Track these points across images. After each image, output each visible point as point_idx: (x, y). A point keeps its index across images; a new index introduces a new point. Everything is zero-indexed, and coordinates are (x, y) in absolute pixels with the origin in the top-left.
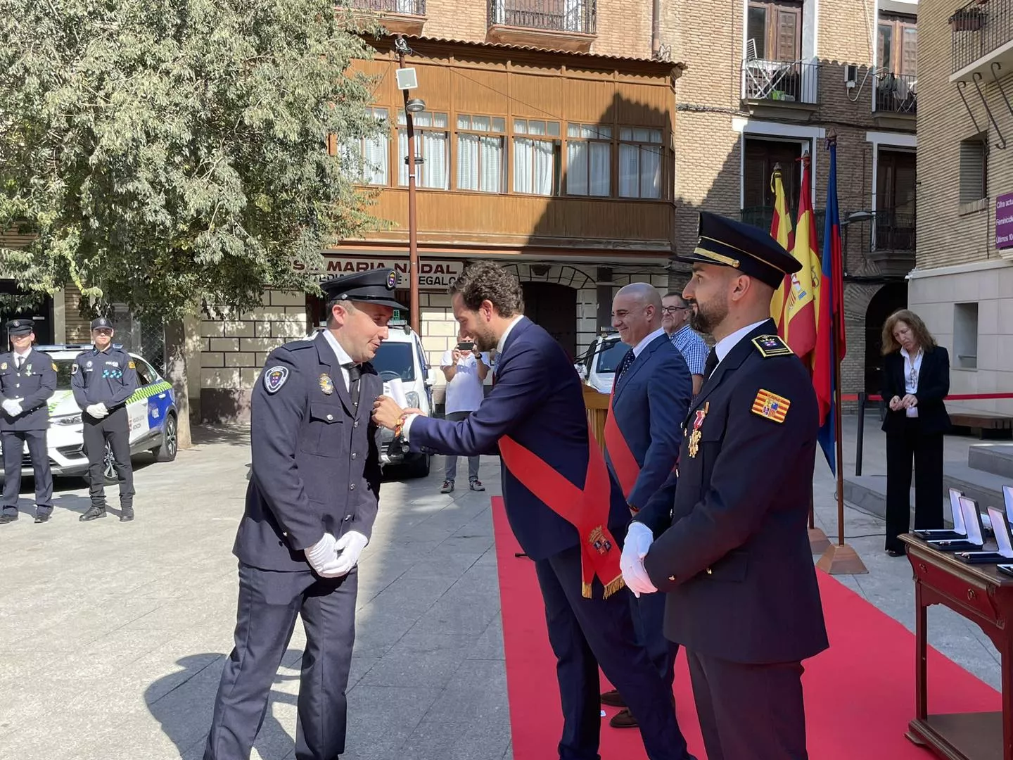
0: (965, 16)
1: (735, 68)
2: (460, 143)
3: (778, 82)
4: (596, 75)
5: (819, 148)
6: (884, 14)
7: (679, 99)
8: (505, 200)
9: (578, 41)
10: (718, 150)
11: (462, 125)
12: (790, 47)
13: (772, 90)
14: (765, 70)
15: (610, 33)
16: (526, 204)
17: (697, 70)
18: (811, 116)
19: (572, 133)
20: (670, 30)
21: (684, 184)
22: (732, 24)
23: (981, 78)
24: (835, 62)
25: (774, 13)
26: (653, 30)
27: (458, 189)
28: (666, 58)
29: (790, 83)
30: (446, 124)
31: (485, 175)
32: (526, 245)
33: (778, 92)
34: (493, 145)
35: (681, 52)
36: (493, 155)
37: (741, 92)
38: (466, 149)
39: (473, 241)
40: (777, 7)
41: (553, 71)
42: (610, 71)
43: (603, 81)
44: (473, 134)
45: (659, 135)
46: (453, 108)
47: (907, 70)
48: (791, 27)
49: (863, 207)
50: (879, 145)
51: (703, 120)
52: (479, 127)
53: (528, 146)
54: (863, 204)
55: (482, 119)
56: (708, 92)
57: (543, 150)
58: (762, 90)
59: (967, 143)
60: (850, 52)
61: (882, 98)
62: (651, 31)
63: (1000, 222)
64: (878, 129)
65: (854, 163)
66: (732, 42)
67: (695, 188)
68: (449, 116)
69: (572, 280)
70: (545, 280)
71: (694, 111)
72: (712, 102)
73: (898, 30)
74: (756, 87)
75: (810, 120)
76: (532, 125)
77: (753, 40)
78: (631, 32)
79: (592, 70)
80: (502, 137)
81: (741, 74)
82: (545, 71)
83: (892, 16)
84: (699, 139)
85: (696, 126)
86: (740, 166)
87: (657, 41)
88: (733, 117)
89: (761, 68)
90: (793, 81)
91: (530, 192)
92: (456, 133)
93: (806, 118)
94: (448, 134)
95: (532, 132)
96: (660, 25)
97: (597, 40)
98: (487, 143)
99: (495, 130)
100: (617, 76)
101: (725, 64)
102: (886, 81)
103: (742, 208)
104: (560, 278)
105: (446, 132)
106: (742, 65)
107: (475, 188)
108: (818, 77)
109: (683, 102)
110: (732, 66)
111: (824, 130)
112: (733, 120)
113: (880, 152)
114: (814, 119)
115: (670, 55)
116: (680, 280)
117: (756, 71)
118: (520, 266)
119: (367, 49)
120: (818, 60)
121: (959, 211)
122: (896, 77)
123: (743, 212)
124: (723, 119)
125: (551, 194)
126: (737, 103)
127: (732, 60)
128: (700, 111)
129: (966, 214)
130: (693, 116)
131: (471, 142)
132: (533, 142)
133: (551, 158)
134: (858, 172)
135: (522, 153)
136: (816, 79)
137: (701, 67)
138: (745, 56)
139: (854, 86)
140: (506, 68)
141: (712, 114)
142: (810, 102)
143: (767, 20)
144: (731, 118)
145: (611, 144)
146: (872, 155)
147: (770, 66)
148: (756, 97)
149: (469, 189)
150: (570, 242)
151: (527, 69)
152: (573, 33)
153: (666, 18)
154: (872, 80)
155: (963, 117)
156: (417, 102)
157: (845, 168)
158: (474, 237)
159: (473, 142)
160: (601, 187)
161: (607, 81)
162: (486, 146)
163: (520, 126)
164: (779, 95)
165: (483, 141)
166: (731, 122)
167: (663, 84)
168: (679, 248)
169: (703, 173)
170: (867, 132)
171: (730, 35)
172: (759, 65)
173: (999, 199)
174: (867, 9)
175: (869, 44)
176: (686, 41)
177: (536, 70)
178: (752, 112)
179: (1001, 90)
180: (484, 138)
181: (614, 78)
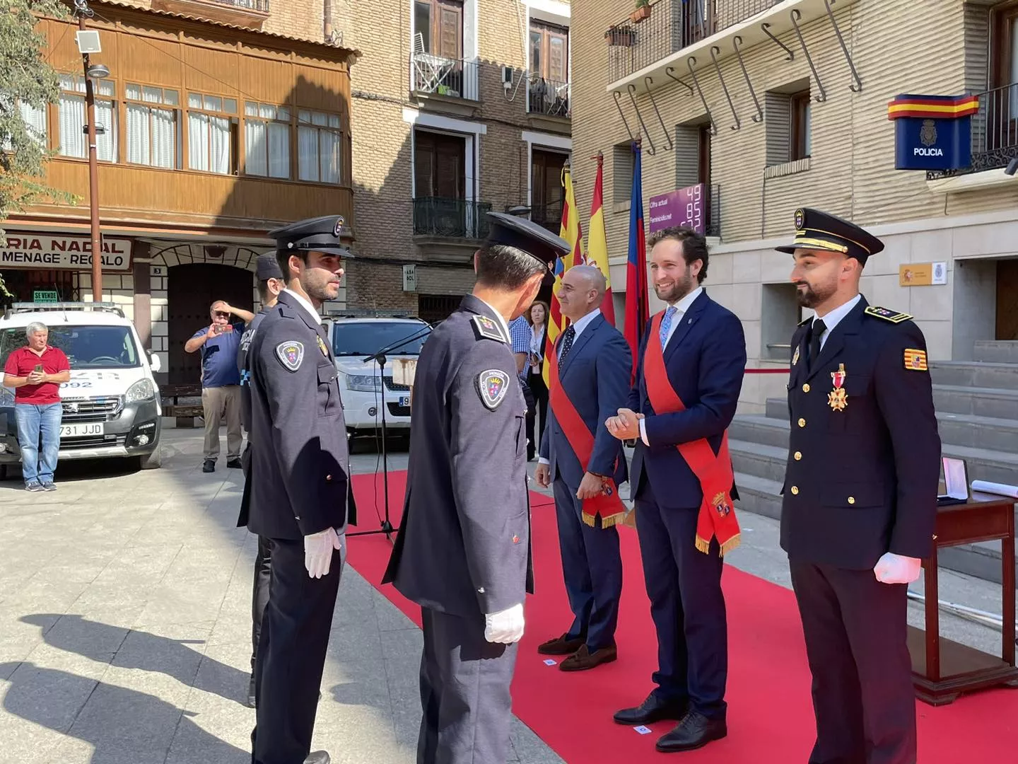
0: (620, 33)
1: (403, 60)
2: (129, 114)
3: (444, 77)
4: (273, 55)
5: (482, 144)
6: (535, 22)
7: (354, 86)
8: (180, 177)
9: (250, 17)
10: (389, 139)
11: (130, 95)
12: (452, 44)
13: (439, 85)
14: (431, 65)
15: (282, 13)
16: (203, 182)
17: (368, 59)
18: (474, 112)
19: (249, 112)
20: (341, 16)
21: (358, 171)
22: (400, 17)
23: (634, 89)
24: (494, 63)
25: (437, 11)
26: (325, 15)
27: (128, 163)
28: (337, 44)
29: (454, 79)
30: (114, 91)
31: (156, 149)
32: (211, 226)
33: (444, 87)
34: (165, 118)
35: (352, 39)
36: (165, 129)
37: (410, 83)
38: (136, 121)
39: (147, 219)
40: (439, 4)
41: (228, 47)
42: (287, 52)
43: (280, 61)
44: (143, 105)
45: (337, 120)
46: (121, 76)
47: (553, 76)
48: (452, 25)
49: (520, 201)
50: (533, 144)
51: (375, 109)
52: (150, 98)
53: (203, 122)
54: (521, 199)
55: (152, 89)
56: (379, 81)
57: (219, 127)
58: (429, 84)
59: (620, 148)
60: (506, 54)
61: (535, 100)
62: (323, 15)
63: (653, 220)
64: (531, 129)
65: (512, 160)
66: (401, 35)
67: (370, 175)
68: (116, 82)
69: (248, 263)
70: (219, 262)
71: (365, 99)
72: (383, 91)
73: (546, 38)
74: (423, 80)
75: (473, 116)
76: (207, 101)
77: (421, 34)
78: (303, 14)
79: (269, 49)
80: (175, 111)
81: (410, 66)
82: (219, 45)
83: (541, 24)
84: (371, 127)
85: (368, 113)
86: (411, 156)
87: (329, 26)
88: (403, 107)
89: (428, 62)
90: (457, 78)
91: (207, 170)
92: (125, 103)
93: (469, 114)
94: (116, 103)
95: (208, 107)
96: (332, 11)
97: (269, 19)
98: (159, 116)
99: (167, 102)
100: (293, 57)
101: (395, 55)
102: (536, 86)
103: (414, 197)
104: (236, 260)
105: (113, 101)
106: (410, 57)
107: (146, 162)
108: (479, 76)
109: (356, 89)
110: (401, 58)
111: (486, 126)
112: (403, 110)
113: (534, 152)
114: (476, 115)
115: (342, 41)
116: (357, 266)
117: (423, 65)
118: (194, 247)
119: (60, 7)
120: (479, 59)
121: (613, 208)
122: (545, 81)
123: (414, 201)
124: (393, 108)
125: (228, 173)
126: (407, 94)
127: (401, 52)
128: (372, 99)
129: (619, 212)
130: (365, 104)
131: (141, 113)
132: (209, 117)
133: (227, 136)
134: (516, 169)
135: (197, 128)
136: (477, 78)
137: (372, 56)
138: (413, 50)
139: (510, 87)
140: (179, 39)
141: (383, 103)
142: (473, 99)
143: (431, 16)
144: (401, 109)
145: (291, 125)
146: (527, 153)
147: (436, 61)
148: (424, 89)
149: (140, 163)
150: (251, 224)
151: (201, 42)
152: (244, 8)
153: (337, 3)
154: (525, 83)
155: (616, 124)
156: (100, 67)
157: (504, 164)
158: (147, 214)
159: (143, 113)
160: (280, 169)
161: (284, 62)
162: (158, 119)
163: (195, 100)
164: (445, 90)
165: (154, 114)
166: (401, 112)
167: (340, 69)
168: (356, 234)
169: (377, 160)
170: (523, 132)
171: (399, 27)
172: (425, 58)
173: (652, 200)
174: (520, 16)
175: (522, 49)
176: (357, 28)
177: (210, 44)
178: (421, 105)
179: (653, 101)
180: (155, 110)
181: (291, 59)
